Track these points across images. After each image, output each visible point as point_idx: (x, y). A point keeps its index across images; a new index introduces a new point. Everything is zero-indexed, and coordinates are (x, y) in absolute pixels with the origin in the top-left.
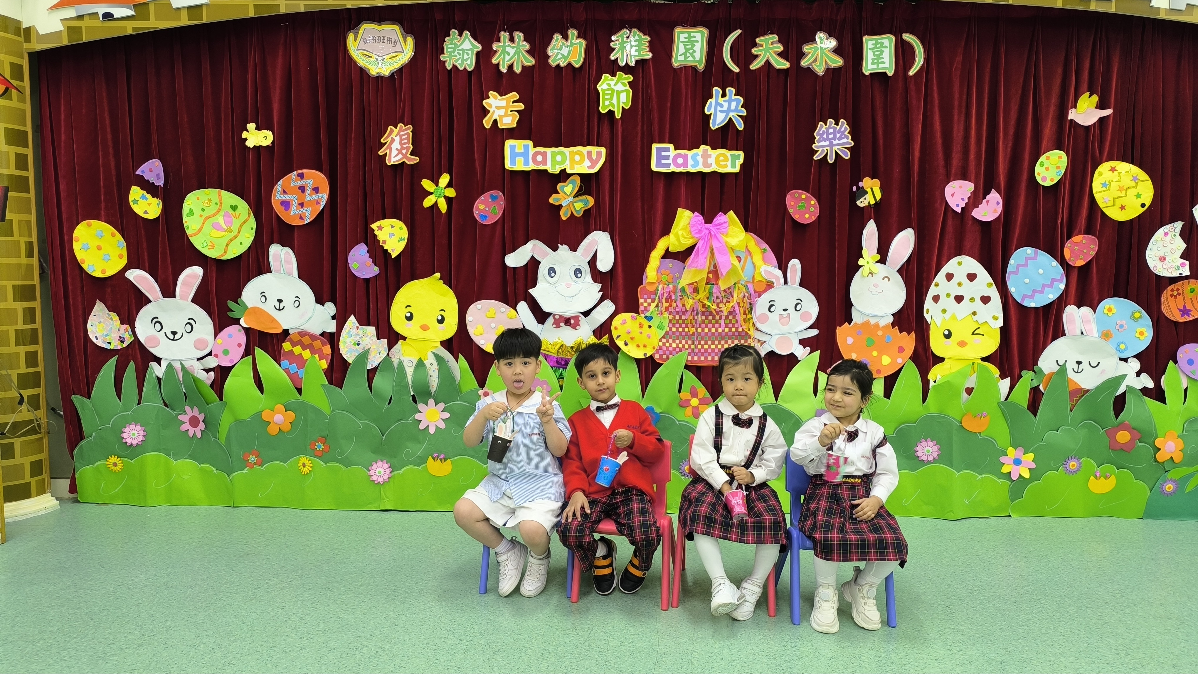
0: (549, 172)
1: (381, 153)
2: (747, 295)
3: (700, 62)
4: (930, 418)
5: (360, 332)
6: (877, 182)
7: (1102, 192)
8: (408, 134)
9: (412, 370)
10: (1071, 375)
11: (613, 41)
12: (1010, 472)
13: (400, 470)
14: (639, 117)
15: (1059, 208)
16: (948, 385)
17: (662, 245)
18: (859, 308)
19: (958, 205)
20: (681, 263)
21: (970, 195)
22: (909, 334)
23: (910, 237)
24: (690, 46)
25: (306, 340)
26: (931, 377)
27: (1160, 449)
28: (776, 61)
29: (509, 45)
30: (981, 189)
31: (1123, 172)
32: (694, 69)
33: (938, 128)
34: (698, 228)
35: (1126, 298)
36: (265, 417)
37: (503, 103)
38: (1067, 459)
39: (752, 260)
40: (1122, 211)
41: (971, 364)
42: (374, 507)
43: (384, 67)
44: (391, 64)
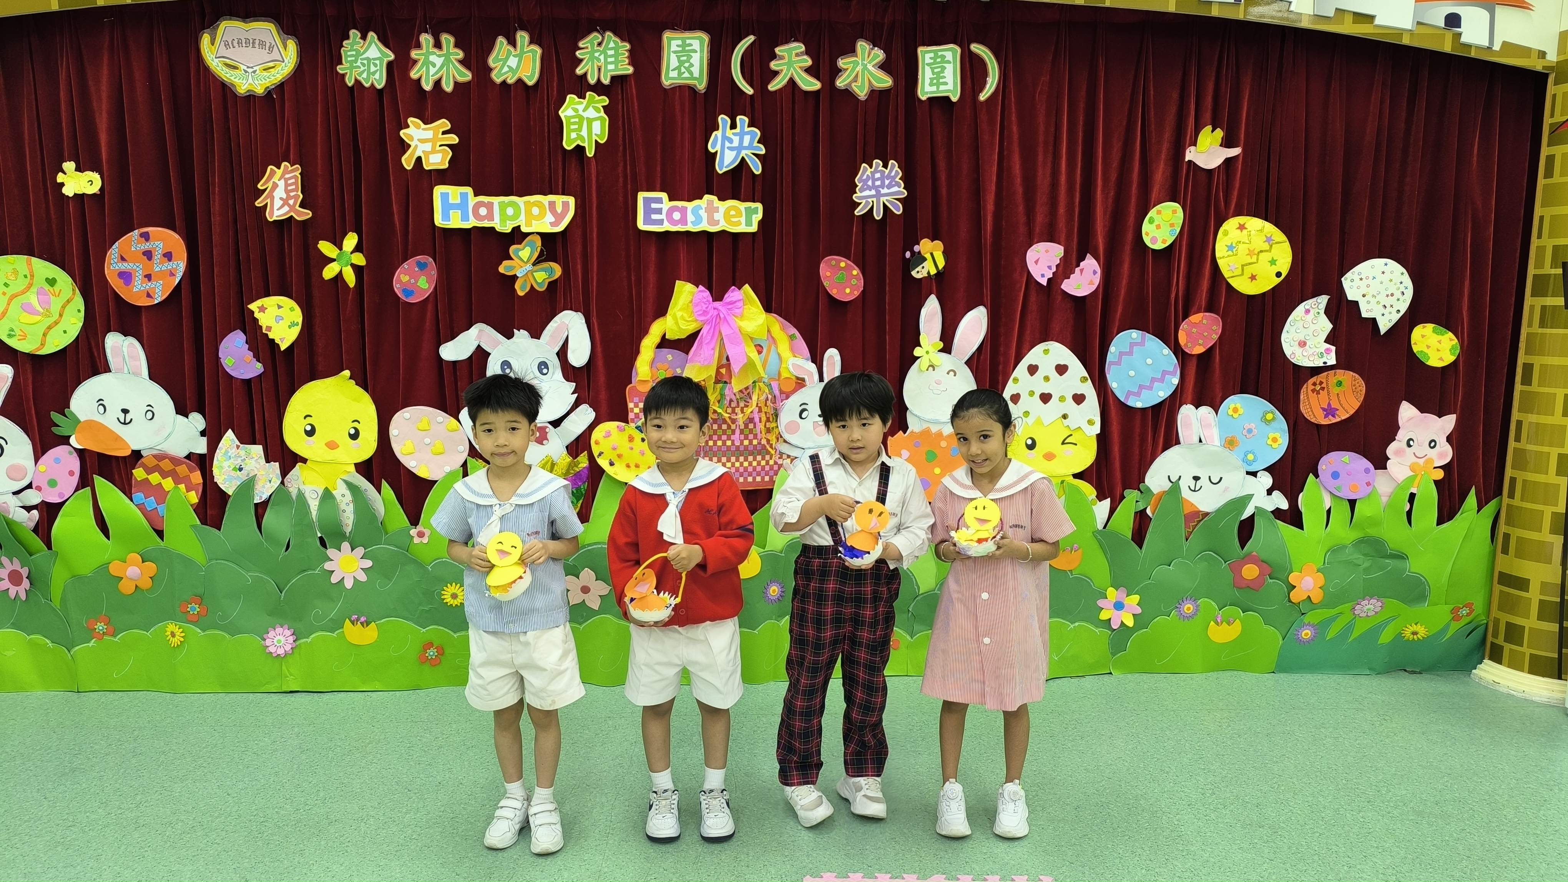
0: (497, 230)
1: (259, 203)
2: (770, 397)
3: (699, 79)
5: (242, 453)
6: (939, 244)
7: (1227, 256)
8: (295, 177)
9: (317, 504)
10: (1186, 494)
11: (580, 49)
12: (1110, 619)
13: (308, 637)
14: (620, 154)
15: (1173, 279)
17: (657, 330)
18: (915, 412)
20: (682, 355)
21: (1059, 262)
23: (982, 318)
24: (685, 58)
25: (166, 465)
27: (1294, 587)
28: (802, 79)
29: (434, 53)
30: (1074, 253)
31: (1254, 231)
32: (691, 89)
33: (1018, 172)
34: (702, 307)
35: (1256, 394)
36: (114, 570)
37: (429, 134)
38: (1181, 602)
39: (777, 349)
40: (1251, 282)
41: (1060, 482)
42: (274, 687)
43: (256, 82)
44: (267, 79)
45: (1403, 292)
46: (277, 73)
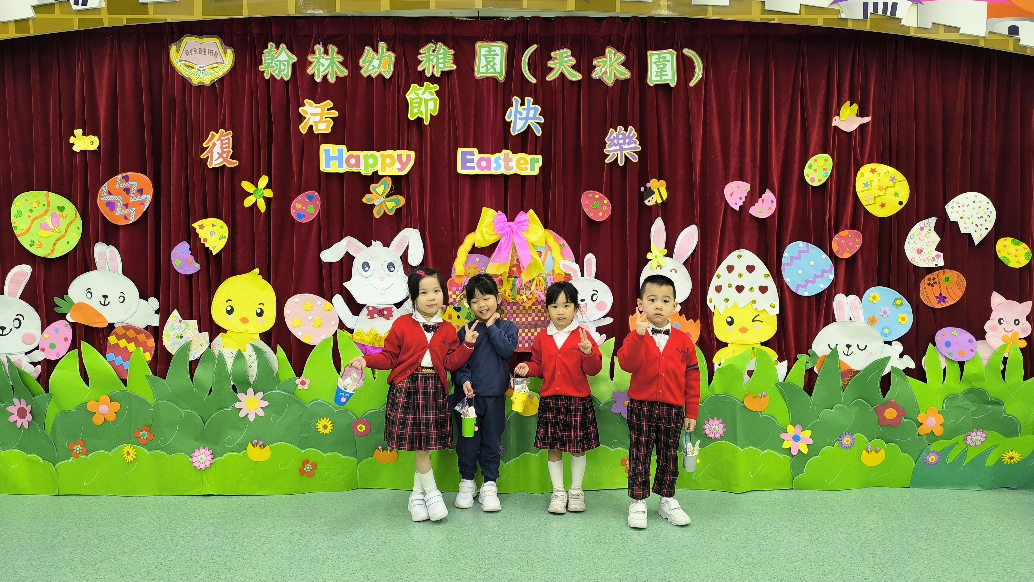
0: (362, 174)
1: (203, 156)
3: (500, 73)
4: (716, 399)
5: (183, 325)
7: (864, 191)
8: (228, 139)
9: (232, 361)
10: (842, 357)
11: (421, 54)
12: (790, 448)
13: (222, 456)
14: (446, 123)
15: (827, 206)
16: (730, 369)
17: (469, 241)
19: (736, 204)
20: (487, 258)
21: (747, 194)
22: (695, 321)
23: (694, 233)
24: (491, 59)
25: (131, 334)
26: (716, 360)
27: (922, 424)
28: (569, 73)
29: (323, 58)
30: (757, 189)
31: (882, 174)
32: (495, 80)
33: (717, 134)
34: (500, 225)
35: (888, 286)
36: (90, 408)
37: (318, 110)
38: (842, 435)
39: (552, 254)
40: (882, 208)
41: (752, 348)
42: (197, 492)
43: (205, 77)
44: (212, 75)
45: (989, 215)
46: (220, 71)
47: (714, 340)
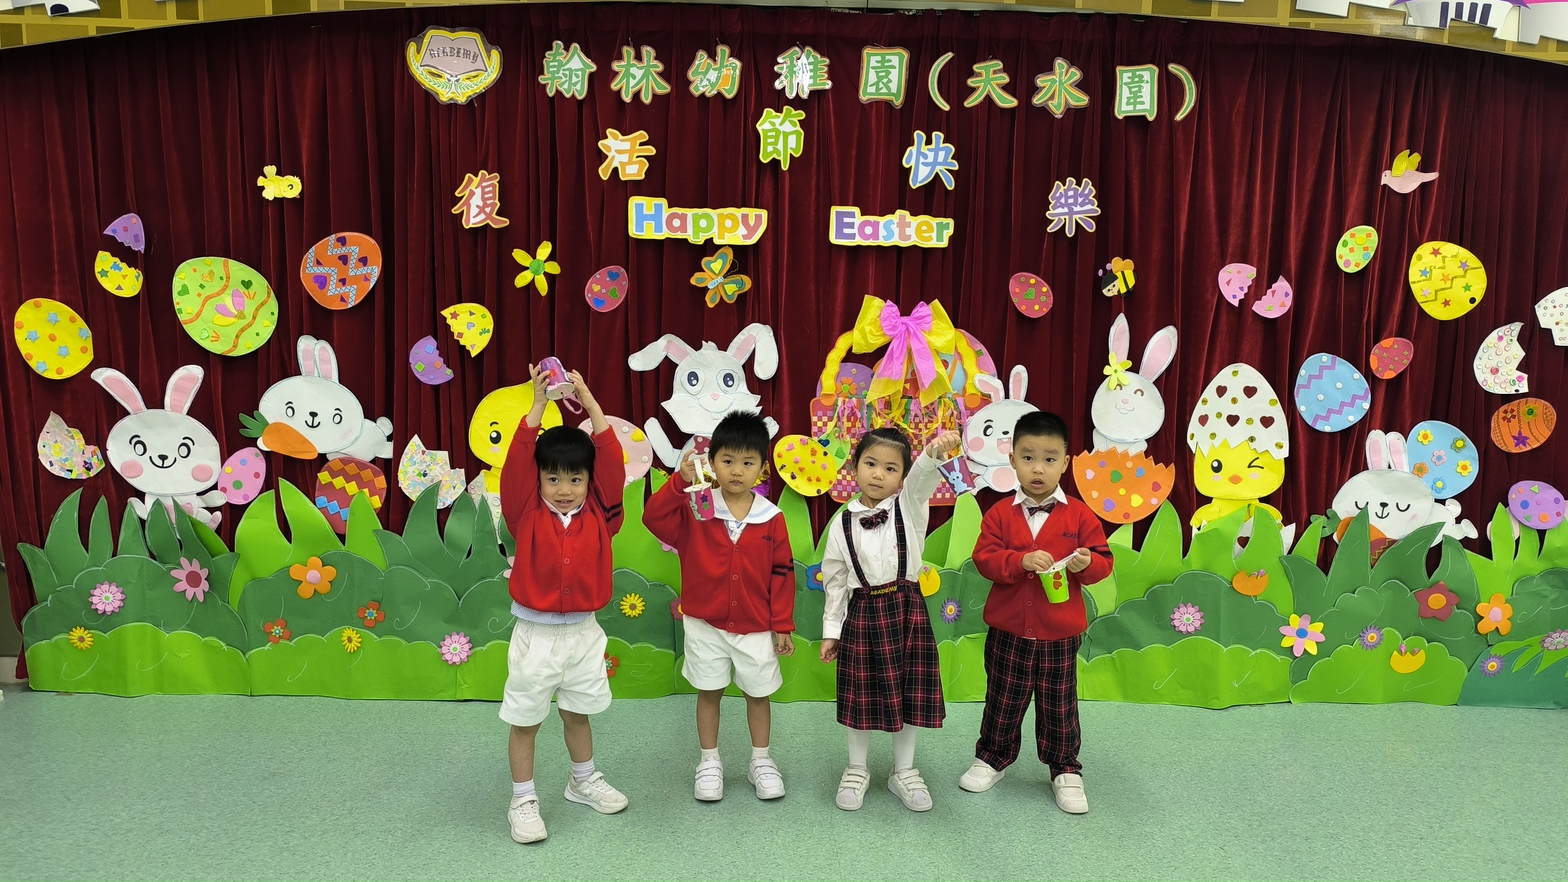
0: (690, 241)
1: (455, 210)
2: (955, 412)
3: (897, 95)
4: (1192, 577)
5: (427, 458)
6: (1129, 263)
7: (1420, 281)
8: (493, 185)
9: (500, 511)
10: (1373, 521)
11: (779, 63)
12: (1293, 646)
13: (483, 646)
14: (814, 169)
15: (1366, 301)
16: (1215, 534)
17: (842, 344)
18: (1102, 432)
19: (1234, 297)
20: (868, 369)
21: (1251, 283)
22: (1167, 466)
23: (1171, 337)
24: (884, 74)
25: (351, 469)
26: (1194, 522)
27: (1482, 618)
28: (999, 96)
29: (634, 65)
30: (1266, 275)
31: (1449, 256)
32: (888, 104)
33: (1212, 193)
34: (891, 322)
35: (1446, 421)
36: (294, 574)
37: (627, 146)
38: (1365, 630)
39: (963, 366)
40: (1445, 307)
41: (1247, 505)
42: (448, 695)
43: (459, 91)
44: (469, 88)
46: (481, 82)
47: (1193, 494)
